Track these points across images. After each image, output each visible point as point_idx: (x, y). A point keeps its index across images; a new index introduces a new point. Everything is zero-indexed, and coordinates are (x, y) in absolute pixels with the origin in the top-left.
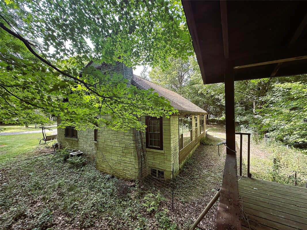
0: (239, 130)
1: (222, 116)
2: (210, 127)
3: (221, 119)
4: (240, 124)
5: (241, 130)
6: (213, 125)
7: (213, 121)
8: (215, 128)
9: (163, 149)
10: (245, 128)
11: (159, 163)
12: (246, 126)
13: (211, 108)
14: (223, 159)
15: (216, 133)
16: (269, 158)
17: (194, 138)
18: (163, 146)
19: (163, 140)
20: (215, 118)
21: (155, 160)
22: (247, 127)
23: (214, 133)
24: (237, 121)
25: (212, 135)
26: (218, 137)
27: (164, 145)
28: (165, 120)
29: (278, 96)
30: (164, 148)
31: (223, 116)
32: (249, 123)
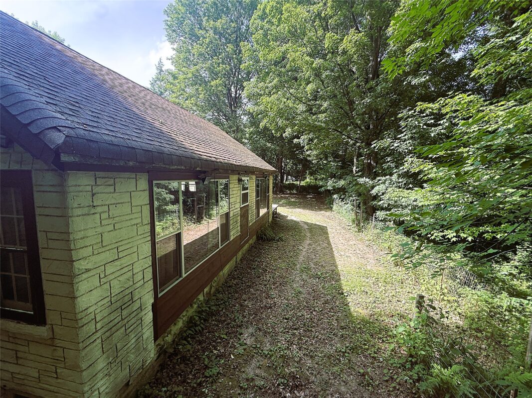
0: (330, 204)
1: (305, 178)
2: (285, 198)
3: (303, 183)
4: (333, 193)
5: (333, 204)
6: (291, 194)
7: (291, 187)
8: (293, 200)
9: (49, 321)
10: (341, 200)
11: (37, 375)
12: (342, 197)
13: (289, 164)
14: (298, 279)
15: (294, 210)
16: (382, 262)
17: (234, 233)
18: (47, 307)
19: (44, 282)
20: (294, 183)
21: (20, 362)
22: (343, 199)
23: (290, 210)
24: (328, 188)
25: (286, 215)
26: (295, 219)
27: (49, 301)
28: (43, 189)
29: (405, 140)
30: (51, 317)
31: (308, 179)
32: (346, 192)
